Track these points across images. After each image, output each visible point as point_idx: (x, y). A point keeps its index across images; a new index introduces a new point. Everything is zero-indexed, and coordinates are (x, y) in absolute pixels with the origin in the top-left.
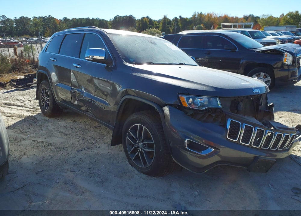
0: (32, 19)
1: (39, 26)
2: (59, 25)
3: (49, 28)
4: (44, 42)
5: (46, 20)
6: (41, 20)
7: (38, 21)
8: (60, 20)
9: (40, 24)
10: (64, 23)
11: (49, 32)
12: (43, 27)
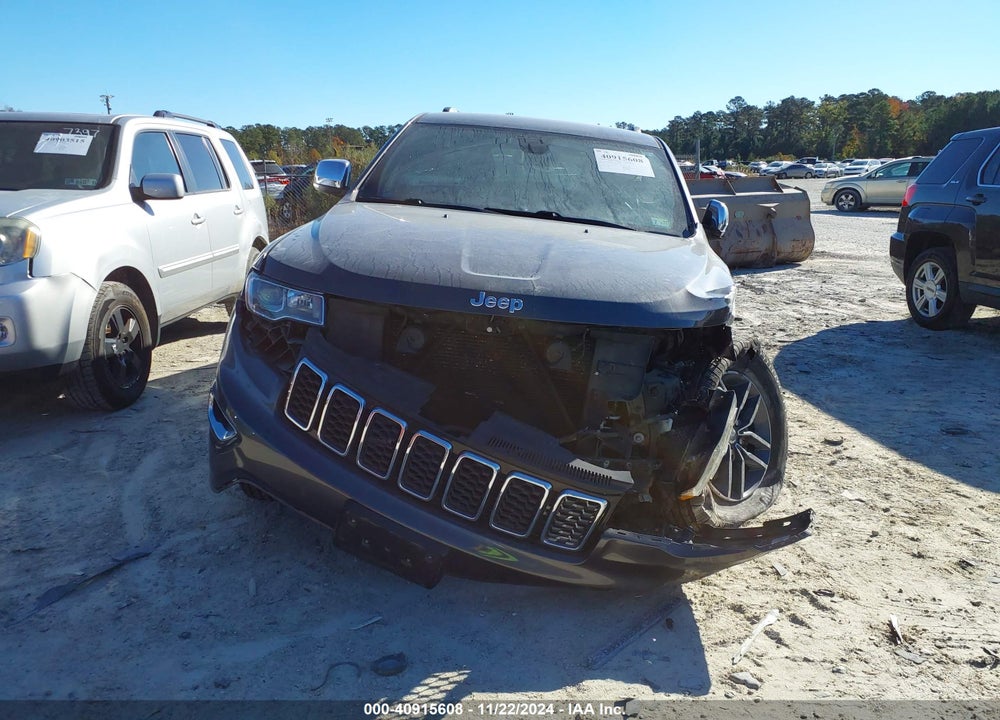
0: (818, 102)
1: (831, 125)
2: (898, 118)
3: (862, 128)
4: (809, 175)
5: (860, 104)
6: (846, 104)
7: (835, 109)
8: (910, 102)
9: (836, 120)
10: (918, 111)
11: (857, 142)
12: (843, 129)
